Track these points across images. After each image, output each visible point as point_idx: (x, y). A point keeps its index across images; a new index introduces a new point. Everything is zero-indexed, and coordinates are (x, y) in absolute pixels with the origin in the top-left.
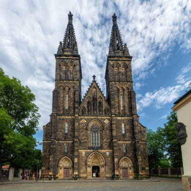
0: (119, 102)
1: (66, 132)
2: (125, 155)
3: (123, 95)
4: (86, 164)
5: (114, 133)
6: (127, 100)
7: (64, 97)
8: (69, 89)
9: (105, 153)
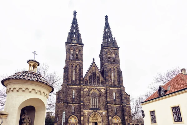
0: (111, 77)
1: (74, 97)
2: (116, 114)
3: (114, 72)
4: (88, 121)
5: (108, 99)
6: (116, 76)
7: (72, 72)
8: (76, 67)
9: (102, 113)
